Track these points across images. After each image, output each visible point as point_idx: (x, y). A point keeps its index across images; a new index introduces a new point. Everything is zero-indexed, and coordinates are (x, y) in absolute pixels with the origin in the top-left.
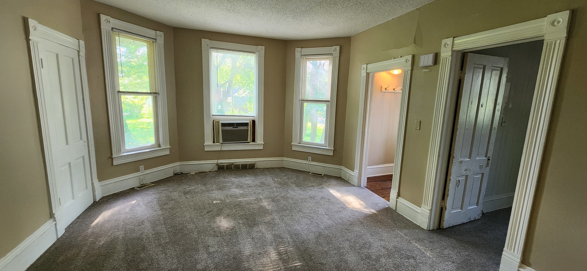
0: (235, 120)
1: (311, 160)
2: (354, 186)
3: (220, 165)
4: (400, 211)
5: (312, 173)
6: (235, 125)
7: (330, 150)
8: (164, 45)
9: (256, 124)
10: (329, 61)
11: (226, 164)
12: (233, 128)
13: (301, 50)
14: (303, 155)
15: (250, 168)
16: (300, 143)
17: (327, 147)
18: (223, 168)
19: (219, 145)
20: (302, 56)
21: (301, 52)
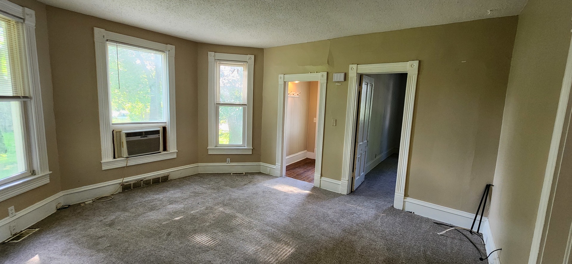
0: (142, 128)
1: (229, 161)
2: (277, 177)
3: (125, 184)
4: (323, 187)
5: (233, 174)
6: (144, 134)
7: (249, 150)
8: (35, 29)
9: (167, 131)
10: (243, 68)
11: (134, 182)
12: (141, 137)
13: (215, 54)
14: (222, 157)
15: (163, 181)
16: (217, 147)
17: (245, 147)
18: (129, 187)
19: (125, 160)
20: (216, 60)
21: (215, 56)
